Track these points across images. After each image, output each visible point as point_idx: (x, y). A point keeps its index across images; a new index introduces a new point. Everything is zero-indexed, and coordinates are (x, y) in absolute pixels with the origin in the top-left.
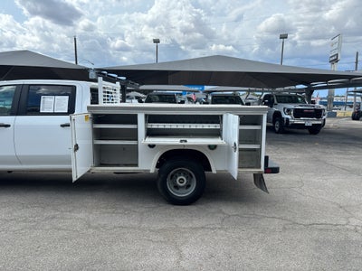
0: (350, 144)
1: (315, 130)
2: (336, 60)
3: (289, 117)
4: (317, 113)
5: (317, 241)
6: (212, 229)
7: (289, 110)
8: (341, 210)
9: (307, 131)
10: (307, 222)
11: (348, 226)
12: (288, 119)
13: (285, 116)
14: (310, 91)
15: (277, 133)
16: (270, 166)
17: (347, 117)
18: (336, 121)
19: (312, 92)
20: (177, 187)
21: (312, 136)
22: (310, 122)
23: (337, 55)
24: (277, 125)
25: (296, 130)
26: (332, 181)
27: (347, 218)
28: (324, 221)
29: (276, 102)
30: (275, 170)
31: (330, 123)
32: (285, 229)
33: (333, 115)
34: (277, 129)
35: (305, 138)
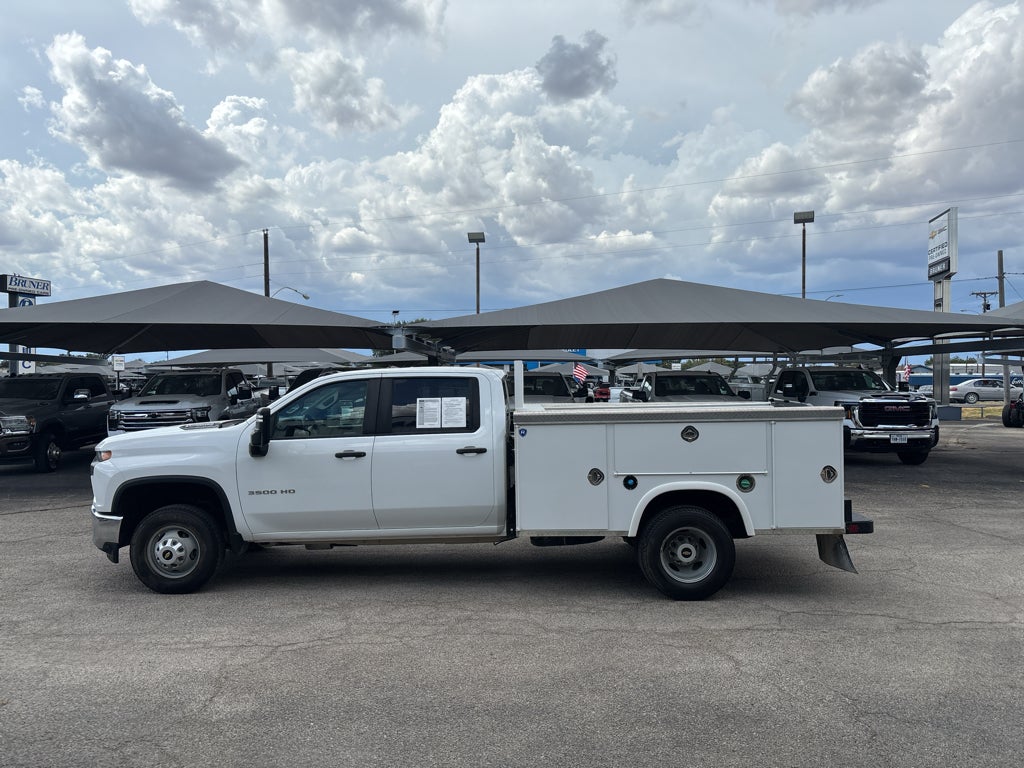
0: (1005, 485)
1: (916, 454)
2: (946, 274)
3: (849, 423)
4: (918, 414)
5: (960, 643)
6: (768, 630)
7: (848, 407)
8: (998, 603)
10: (938, 619)
11: (1014, 625)
14: (891, 360)
16: (855, 519)
17: (991, 419)
18: (962, 429)
19: (895, 362)
20: (675, 566)
22: (903, 434)
23: (947, 260)
25: (868, 456)
26: (973, 557)
27: (1011, 613)
28: (968, 618)
29: (812, 388)
30: (866, 527)
31: (950, 435)
32: (898, 629)
33: (954, 416)
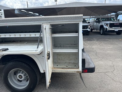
3: (107, 27)
4: (121, 25)
7: (107, 24)
9: (115, 33)
12: (106, 28)
13: (105, 27)
15: (102, 35)
16: (87, 66)
19: (118, 16)
21: (118, 36)
24: (102, 31)
29: (101, 21)
30: (92, 70)
34: (101, 33)
35: (114, 37)
